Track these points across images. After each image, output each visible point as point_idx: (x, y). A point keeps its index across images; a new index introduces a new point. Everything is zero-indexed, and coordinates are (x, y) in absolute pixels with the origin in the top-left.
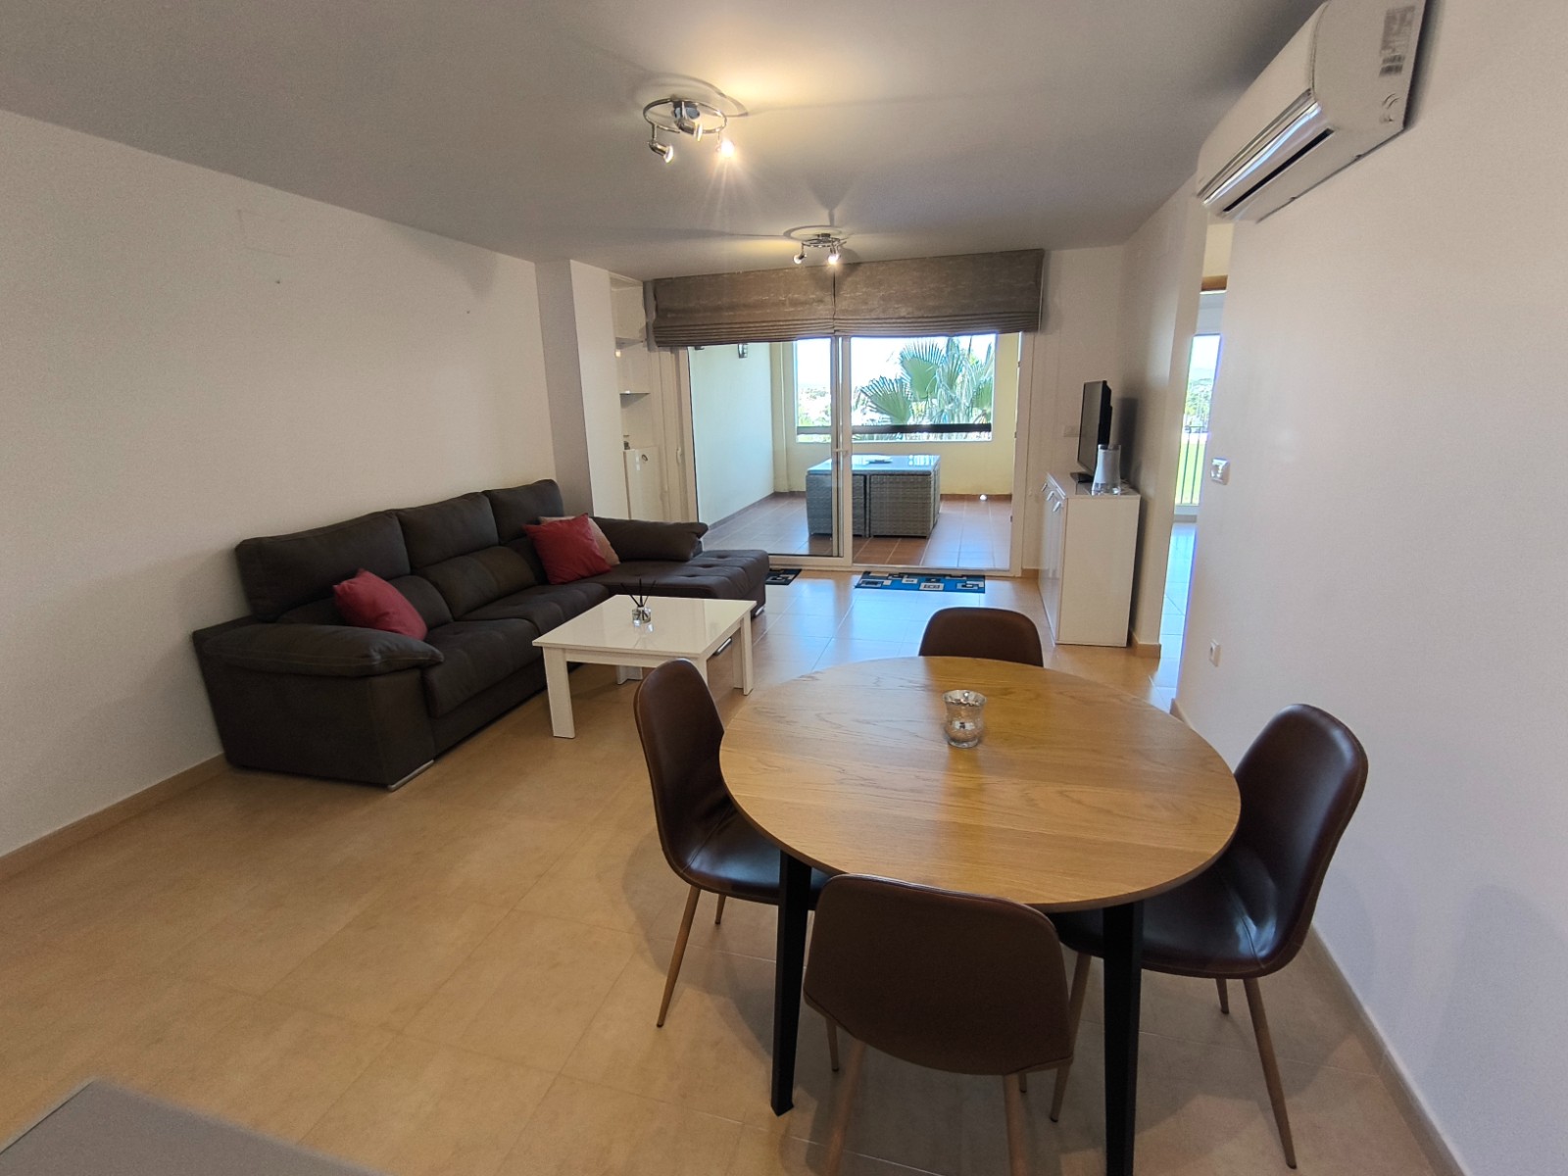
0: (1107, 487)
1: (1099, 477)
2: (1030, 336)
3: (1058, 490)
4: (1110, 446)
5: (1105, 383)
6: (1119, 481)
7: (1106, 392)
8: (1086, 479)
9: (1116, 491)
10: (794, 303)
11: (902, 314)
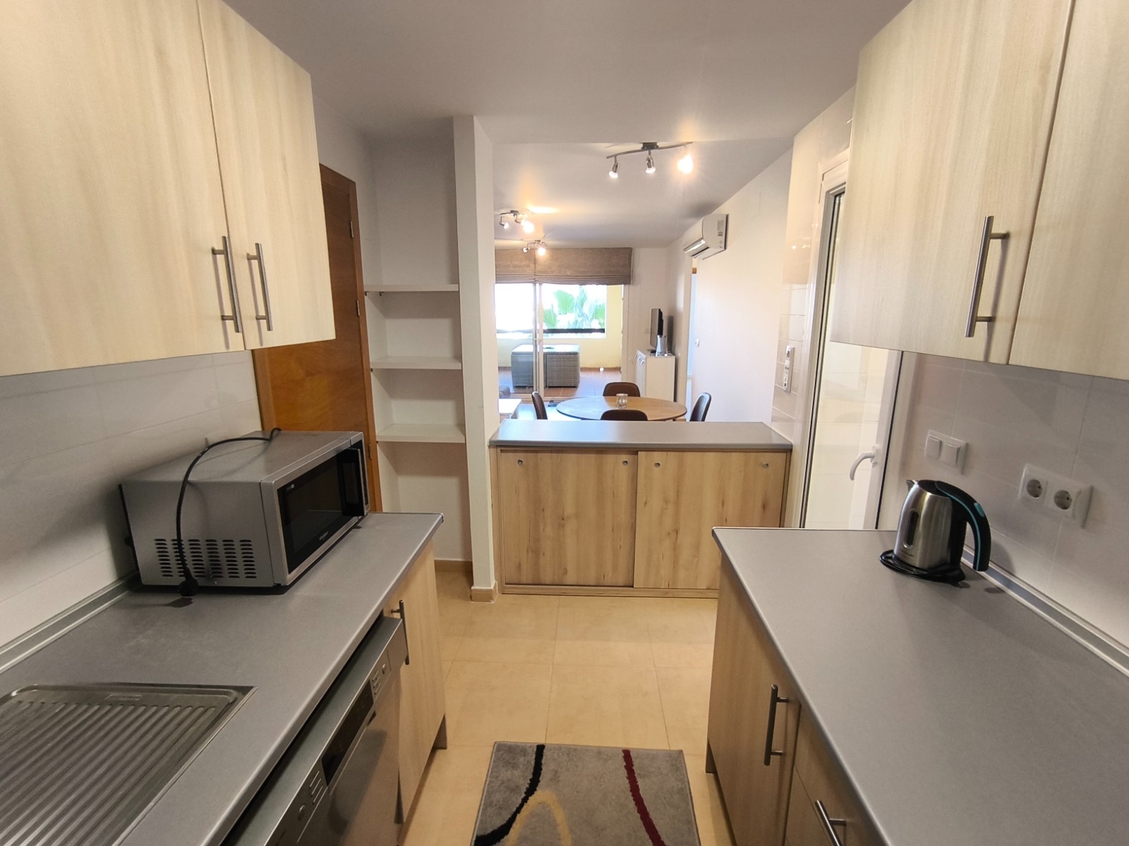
0: (662, 353)
1: (659, 349)
2: (627, 286)
3: (641, 355)
4: (663, 336)
5: (660, 310)
6: (667, 352)
7: (661, 313)
8: (654, 352)
9: (666, 355)
10: (515, 266)
11: (569, 274)
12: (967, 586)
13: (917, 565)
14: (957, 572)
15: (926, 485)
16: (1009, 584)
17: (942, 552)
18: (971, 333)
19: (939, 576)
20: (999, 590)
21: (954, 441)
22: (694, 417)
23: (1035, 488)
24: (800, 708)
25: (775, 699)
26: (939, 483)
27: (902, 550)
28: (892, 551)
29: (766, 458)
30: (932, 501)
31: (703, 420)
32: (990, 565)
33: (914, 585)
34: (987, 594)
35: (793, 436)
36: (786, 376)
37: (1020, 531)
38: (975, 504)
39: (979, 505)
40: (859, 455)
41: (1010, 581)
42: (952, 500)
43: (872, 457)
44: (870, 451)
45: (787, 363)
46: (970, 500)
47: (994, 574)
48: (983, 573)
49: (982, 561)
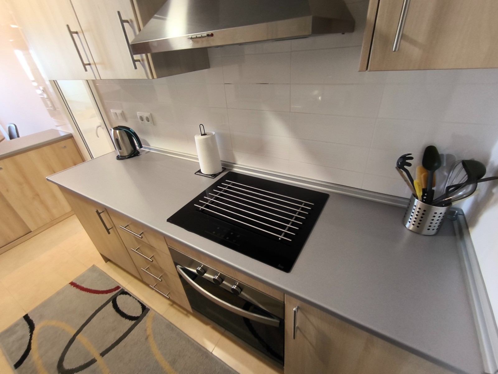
12: (141, 154)
13: (127, 155)
14: (136, 152)
15: (116, 129)
16: (150, 149)
17: (130, 148)
18: (86, 70)
19: (133, 155)
20: (149, 152)
21: (119, 112)
22: (11, 137)
23: (142, 118)
24: (106, 210)
25: (99, 214)
26: (119, 126)
27: (120, 153)
28: (118, 156)
29: (63, 143)
30: (120, 133)
31: (18, 136)
32: (143, 146)
33: (129, 160)
34: (147, 154)
35: (70, 130)
36: (49, 103)
37: (145, 133)
38: (130, 129)
39: (131, 129)
40: (95, 128)
41: (150, 148)
42: (124, 130)
43: (100, 126)
44: (99, 124)
45: (45, 96)
46: (128, 129)
47: (145, 148)
48: (142, 149)
49: (141, 146)
